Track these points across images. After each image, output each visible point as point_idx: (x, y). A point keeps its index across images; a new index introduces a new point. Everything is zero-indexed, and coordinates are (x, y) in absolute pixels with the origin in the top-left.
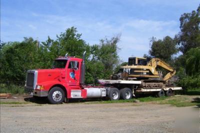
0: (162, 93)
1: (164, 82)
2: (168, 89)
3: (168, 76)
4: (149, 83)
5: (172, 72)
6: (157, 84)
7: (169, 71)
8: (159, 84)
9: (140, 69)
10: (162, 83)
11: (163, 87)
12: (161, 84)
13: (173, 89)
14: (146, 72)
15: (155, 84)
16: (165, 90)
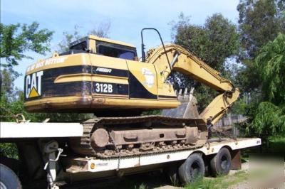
0: (195, 165)
1: (201, 125)
2: (215, 148)
3: (216, 106)
4: (130, 133)
5: (229, 94)
6: (170, 133)
7: (220, 91)
8: (180, 131)
9: (77, 69)
10: (195, 129)
11: (199, 143)
12: (190, 131)
13: (234, 146)
14: (112, 84)
15: (162, 136)
16: (206, 154)
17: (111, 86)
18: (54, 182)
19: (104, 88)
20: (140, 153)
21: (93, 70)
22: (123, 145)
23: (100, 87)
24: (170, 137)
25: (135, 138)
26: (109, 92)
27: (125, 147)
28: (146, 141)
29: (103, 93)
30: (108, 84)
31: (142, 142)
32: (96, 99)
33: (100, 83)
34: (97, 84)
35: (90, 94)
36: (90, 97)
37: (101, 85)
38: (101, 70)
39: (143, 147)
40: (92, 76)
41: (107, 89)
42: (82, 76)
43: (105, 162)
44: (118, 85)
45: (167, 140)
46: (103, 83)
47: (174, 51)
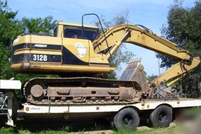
3: (172, 71)
5: (188, 62)
6: (102, 91)
8: (113, 90)
12: (124, 90)
13: (174, 104)
14: (47, 55)
15: (94, 92)
16: (141, 109)
17: (46, 56)
18: (10, 117)
19: (40, 58)
20: (73, 103)
21: (31, 46)
22: (56, 97)
23: (37, 57)
24: (102, 94)
25: (67, 92)
26: (44, 60)
27: (57, 98)
28: (77, 96)
29: (39, 61)
30: (43, 55)
31: (73, 96)
32: (33, 65)
33: (37, 54)
34: (34, 55)
35: (28, 62)
36: (28, 64)
37: (38, 56)
38: (38, 46)
39: (75, 99)
40: (31, 50)
41: (43, 59)
42: (24, 50)
43: (38, 107)
44: (52, 56)
45: (99, 96)
46: (40, 55)
47: (127, 29)
